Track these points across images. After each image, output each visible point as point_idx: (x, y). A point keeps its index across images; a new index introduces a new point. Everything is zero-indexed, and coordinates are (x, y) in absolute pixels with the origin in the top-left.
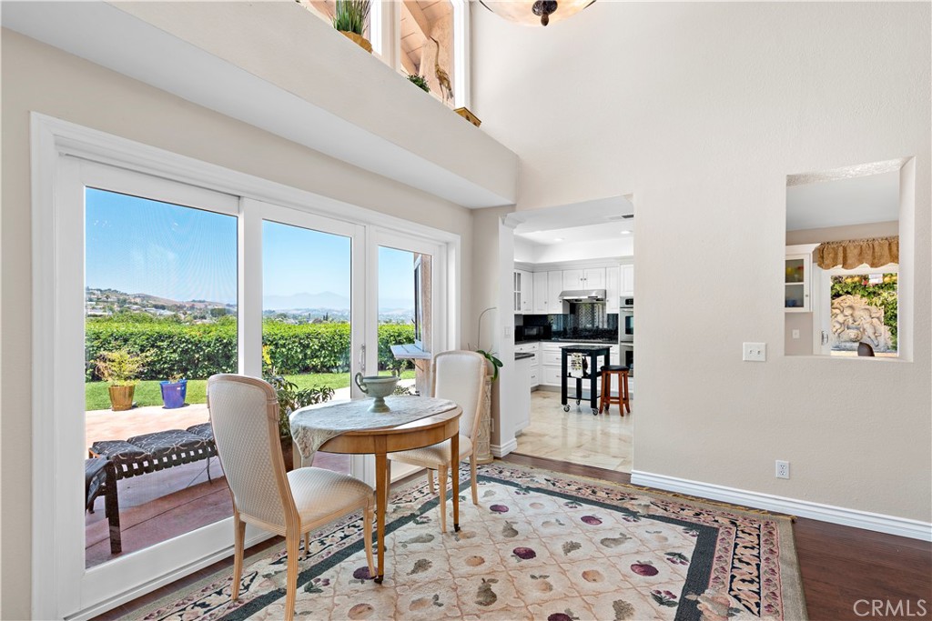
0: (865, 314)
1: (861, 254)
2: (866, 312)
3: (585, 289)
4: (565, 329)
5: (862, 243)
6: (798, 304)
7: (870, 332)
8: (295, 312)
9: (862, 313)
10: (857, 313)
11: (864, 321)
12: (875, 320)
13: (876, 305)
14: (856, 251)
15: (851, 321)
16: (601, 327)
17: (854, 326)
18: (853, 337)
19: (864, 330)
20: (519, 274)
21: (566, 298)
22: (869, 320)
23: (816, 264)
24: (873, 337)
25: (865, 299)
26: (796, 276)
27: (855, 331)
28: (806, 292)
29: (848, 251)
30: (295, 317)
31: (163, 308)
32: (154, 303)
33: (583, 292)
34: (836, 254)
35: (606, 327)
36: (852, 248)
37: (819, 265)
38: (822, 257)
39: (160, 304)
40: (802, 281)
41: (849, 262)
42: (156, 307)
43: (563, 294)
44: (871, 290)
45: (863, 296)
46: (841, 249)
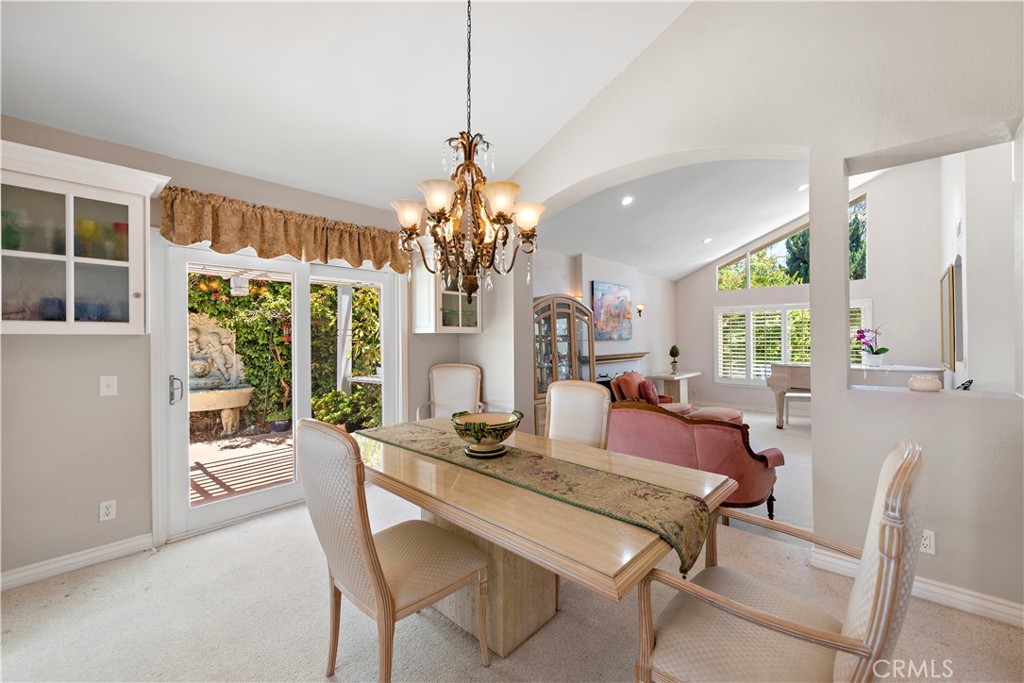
0: (214, 340)
1: (242, 229)
2: (215, 337)
5: (244, 208)
6: (115, 313)
7: (219, 363)
9: (210, 338)
10: (204, 338)
11: (212, 349)
12: (226, 347)
13: (230, 327)
14: (236, 221)
15: (196, 350)
17: (200, 355)
18: (198, 370)
19: (213, 360)
22: (219, 347)
23: (157, 231)
24: (223, 369)
25: (214, 320)
26: (109, 245)
27: (202, 363)
28: (134, 285)
29: (221, 214)
34: (199, 218)
36: (229, 213)
37: (165, 234)
38: (172, 218)
40: (125, 258)
41: (224, 238)
44: (223, 307)
45: (212, 315)
46: (208, 209)
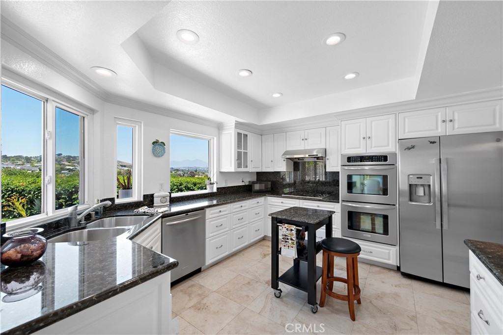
3: (307, 148)
4: (295, 182)
8: (183, 168)
16: (321, 180)
20: (246, 136)
21: (288, 157)
30: (182, 171)
31: (125, 166)
32: (121, 164)
33: (304, 152)
35: (324, 180)
39: (123, 164)
42: (122, 166)
43: (286, 153)
